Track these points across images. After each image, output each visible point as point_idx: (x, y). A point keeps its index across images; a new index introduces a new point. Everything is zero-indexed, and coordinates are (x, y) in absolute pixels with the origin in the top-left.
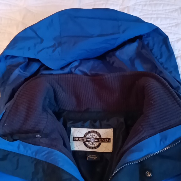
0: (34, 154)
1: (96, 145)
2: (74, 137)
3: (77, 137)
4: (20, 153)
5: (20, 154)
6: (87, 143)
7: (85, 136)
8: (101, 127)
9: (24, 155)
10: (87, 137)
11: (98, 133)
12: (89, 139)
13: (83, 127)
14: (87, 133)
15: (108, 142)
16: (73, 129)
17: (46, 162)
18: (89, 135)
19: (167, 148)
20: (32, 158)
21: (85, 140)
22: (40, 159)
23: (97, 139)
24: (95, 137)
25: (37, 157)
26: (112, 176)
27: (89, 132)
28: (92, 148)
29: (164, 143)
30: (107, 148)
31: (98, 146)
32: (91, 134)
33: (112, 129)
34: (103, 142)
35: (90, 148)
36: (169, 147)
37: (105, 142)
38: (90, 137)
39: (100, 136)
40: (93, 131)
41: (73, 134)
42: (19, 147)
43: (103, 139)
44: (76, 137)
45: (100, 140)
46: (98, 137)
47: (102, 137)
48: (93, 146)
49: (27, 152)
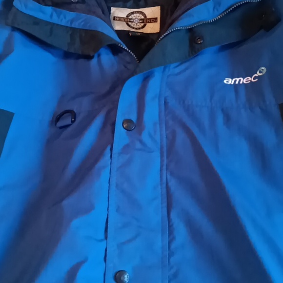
0: (69, 23)
1: (140, 26)
2: (114, 17)
3: (119, 17)
4: (54, 22)
5: (54, 24)
6: (130, 23)
7: (127, 16)
8: (146, 6)
9: (58, 25)
10: (130, 17)
11: (143, 13)
12: (132, 20)
13: (125, 7)
14: (130, 13)
15: (155, 22)
16: (113, 9)
17: (83, 29)
18: (133, 16)
19: (219, 17)
20: (67, 27)
21: (127, 20)
22: (77, 27)
23: (141, 19)
24: (139, 18)
25: (73, 26)
26: (160, 39)
27: (133, 13)
28: (136, 29)
29: (217, 10)
30: (153, 28)
31: (143, 27)
32: (135, 15)
33: (159, 7)
34: (149, 22)
35: (133, 28)
36: (221, 15)
37: (151, 22)
38: (134, 18)
39: (145, 17)
40: (137, 12)
41: (113, 13)
42: (51, 16)
43: (149, 19)
44: (117, 17)
45: (146, 21)
46: (143, 17)
47: (148, 17)
48: (137, 27)
49: (62, 20)
